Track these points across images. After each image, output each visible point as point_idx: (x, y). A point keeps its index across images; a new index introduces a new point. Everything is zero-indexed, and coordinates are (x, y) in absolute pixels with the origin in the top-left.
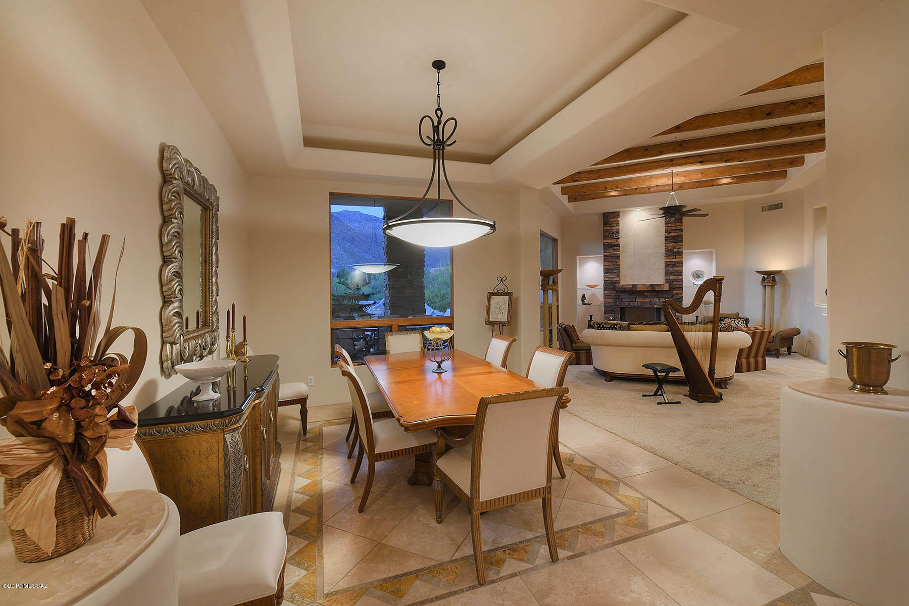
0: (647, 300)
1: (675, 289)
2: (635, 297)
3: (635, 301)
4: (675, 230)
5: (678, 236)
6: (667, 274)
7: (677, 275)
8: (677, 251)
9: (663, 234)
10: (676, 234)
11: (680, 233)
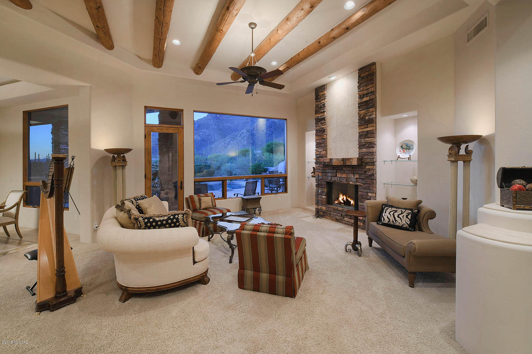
0: (344, 176)
1: (367, 164)
2: (335, 171)
3: (336, 176)
4: (367, 94)
5: (370, 100)
6: (361, 146)
7: (368, 147)
8: (369, 118)
9: (356, 100)
10: (368, 98)
11: (372, 97)
